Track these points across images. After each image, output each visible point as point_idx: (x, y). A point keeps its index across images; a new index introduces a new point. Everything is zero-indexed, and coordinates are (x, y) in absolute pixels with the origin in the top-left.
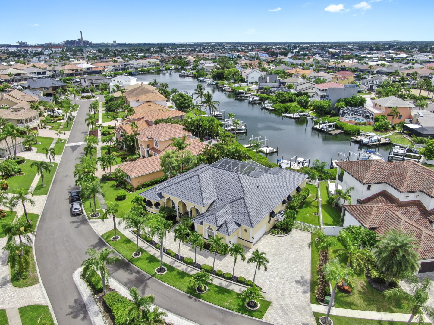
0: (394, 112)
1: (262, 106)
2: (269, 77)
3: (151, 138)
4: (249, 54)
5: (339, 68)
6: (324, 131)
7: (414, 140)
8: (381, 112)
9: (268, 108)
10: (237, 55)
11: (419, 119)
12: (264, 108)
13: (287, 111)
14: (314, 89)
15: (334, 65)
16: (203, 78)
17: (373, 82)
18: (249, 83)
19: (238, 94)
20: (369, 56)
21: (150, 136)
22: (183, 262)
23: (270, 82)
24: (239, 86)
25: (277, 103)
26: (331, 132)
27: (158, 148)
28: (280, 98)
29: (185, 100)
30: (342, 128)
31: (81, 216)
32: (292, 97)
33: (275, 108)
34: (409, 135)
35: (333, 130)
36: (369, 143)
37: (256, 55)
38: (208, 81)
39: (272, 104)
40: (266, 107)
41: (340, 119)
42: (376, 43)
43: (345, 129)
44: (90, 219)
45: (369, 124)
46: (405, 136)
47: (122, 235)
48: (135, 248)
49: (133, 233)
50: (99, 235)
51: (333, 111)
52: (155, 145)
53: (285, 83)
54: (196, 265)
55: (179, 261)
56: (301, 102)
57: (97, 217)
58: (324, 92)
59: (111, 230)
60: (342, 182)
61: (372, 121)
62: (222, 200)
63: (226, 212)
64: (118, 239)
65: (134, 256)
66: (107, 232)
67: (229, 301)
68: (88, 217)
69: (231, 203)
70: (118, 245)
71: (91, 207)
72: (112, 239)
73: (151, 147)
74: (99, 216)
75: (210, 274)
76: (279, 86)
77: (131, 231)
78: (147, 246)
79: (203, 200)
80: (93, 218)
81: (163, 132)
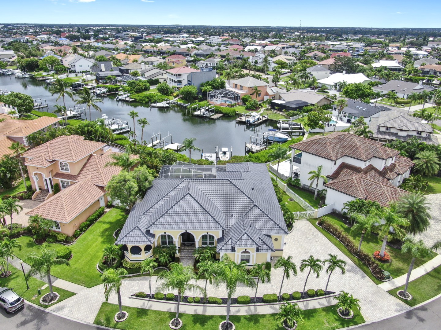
0: (256, 91)
1: (118, 98)
2: (104, 65)
3: (54, 161)
4: (40, 38)
5: (157, 51)
6: (206, 117)
7: (288, 115)
8: (245, 92)
9: (128, 99)
10: (26, 39)
11: (281, 95)
12: (120, 100)
13: (150, 100)
14: (164, 74)
15: (152, 49)
16: (6, 70)
17: (207, 64)
18: (78, 73)
19: (76, 87)
20: (171, 39)
21: (52, 159)
22: (238, 304)
23: (106, 70)
24: (66, 77)
25: (133, 93)
26: (212, 117)
27: (69, 172)
28: (134, 88)
29: (24, 101)
30: (220, 112)
31: (25, 310)
32: (146, 86)
33: (136, 99)
34: (280, 110)
35: (214, 115)
36: (255, 122)
37: (48, 39)
38: (18, 74)
39: (128, 95)
40: (124, 99)
41: (210, 103)
42: (164, 27)
43: (224, 111)
44: (46, 307)
45: (238, 104)
46: (276, 111)
47: (126, 308)
48: (163, 316)
49: (137, 298)
50: (89, 323)
51: (200, 96)
52: (62, 169)
53: (128, 70)
54: (255, 300)
55: (232, 305)
56: (162, 89)
57: (57, 299)
58: (180, 78)
59: (101, 309)
60: (300, 163)
61: (239, 101)
62: (232, 215)
63: (251, 226)
64: (126, 317)
65: (174, 327)
66: (98, 314)
67: (325, 322)
68: (41, 305)
69: (246, 214)
70: (135, 324)
71: (28, 288)
72: (118, 321)
73: (54, 173)
74: (58, 297)
75: (277, 303)
76: (120, 74)
77: (132, 297)
78: (175, 305)
79: (217, 222)
80: (50, 303)
81: (72, 149)
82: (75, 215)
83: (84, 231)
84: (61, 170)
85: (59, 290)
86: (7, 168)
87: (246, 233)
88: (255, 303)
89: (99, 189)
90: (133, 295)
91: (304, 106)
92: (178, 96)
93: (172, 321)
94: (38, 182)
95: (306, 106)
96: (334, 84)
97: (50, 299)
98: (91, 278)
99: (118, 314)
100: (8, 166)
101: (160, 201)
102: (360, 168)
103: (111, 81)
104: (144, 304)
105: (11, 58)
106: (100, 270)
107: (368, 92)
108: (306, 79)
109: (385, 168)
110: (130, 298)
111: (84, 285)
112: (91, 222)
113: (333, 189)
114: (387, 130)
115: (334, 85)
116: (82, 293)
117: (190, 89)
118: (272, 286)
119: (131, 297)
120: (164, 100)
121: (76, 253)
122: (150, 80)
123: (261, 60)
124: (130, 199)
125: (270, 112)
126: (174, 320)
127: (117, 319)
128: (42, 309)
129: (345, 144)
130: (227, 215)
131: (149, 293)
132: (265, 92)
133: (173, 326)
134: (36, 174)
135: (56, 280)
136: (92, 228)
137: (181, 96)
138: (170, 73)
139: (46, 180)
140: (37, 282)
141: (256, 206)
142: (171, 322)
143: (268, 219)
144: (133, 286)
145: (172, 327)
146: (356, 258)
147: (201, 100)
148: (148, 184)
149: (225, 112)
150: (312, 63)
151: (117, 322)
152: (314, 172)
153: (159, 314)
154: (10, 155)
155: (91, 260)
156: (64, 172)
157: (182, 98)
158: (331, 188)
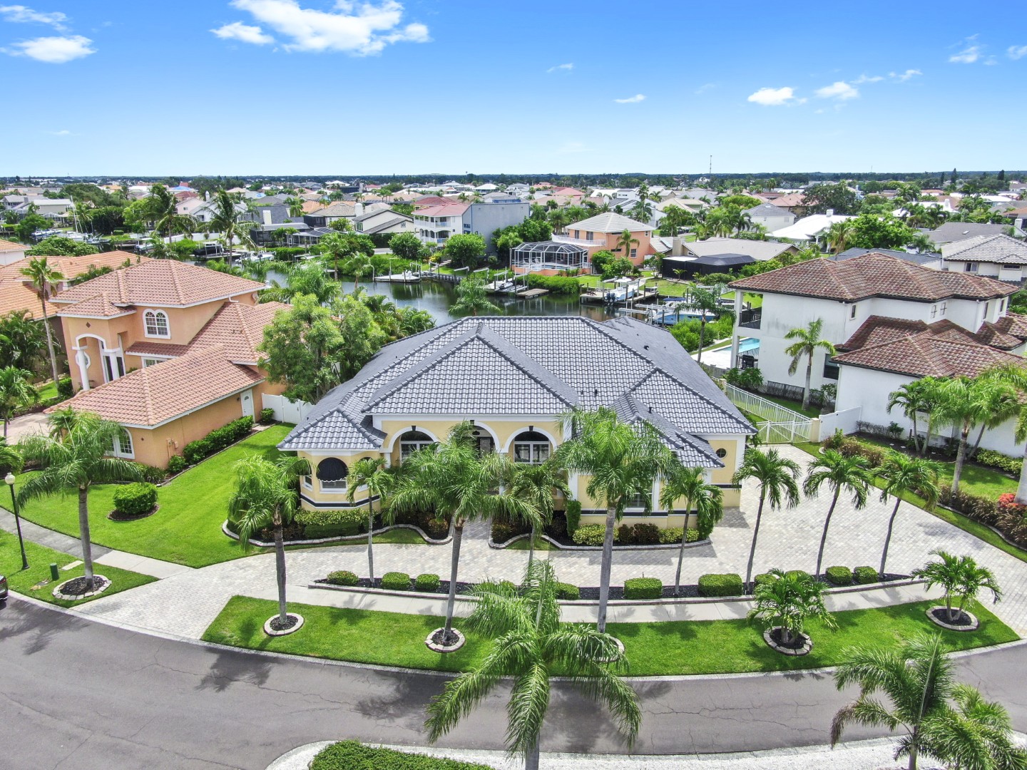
0: (625, 241)
2: (269, 211)
3: (132, 306)
6: (507, 293)
8: (600, 245)
11: (686, 248)
14: (407, 223)
19: (203, 253)
21: (126, 301)
22: (627, 598)
23: (274, 220)
26: (522, 293)
27: (168, 337)
30: (540, 286)
32: (365, 245)
34: (686, 276)
35: (526, 290)
43: (550, 284)
44: (68, 605)
45: (584, 273)
46: (675, 280)
47: (299, 607)
48: (407, 624)
49: (332, 586)
50: (189, 639)
51: (494, 257)
52: (151, 331)
53: (324, 218)
54: (677, 591)
55: (610, 602)
56: (404, 246)
57: (102, 589)
58: (444, 225)
59: (224, 610)
60: (759, 328)
61: (586, 266)
62: (596, 392)
63: (650, 412)
64: (298, 625)
65: (440, 647)
66: (217, 620)
67: (897, 637)
68: (55, 602)
69: (634, 390)
70: (323, 640)
71: (25, 566)
72: (274, 633)
73: (130, 343)
74: (106, 585)
75: (743, 597)
76: (307, 227)
77: (318, 584)
78: (440, 602)
79: (558, 397)
80: (81, 597)
81: (177, 281)
82: (175, 414)
83: (196, 462)
84: (147, 335)
85: (109, 570)
86: (15, 337)
87: (639, 419)
88: (676, 596)
89: (242, 372)
90: (320, 582)
91: (744, 264)
92: (439, 260)
93: (434, 633)
94: (88, 371)
95: (749, 264)
96: (808, 238)
97: (81, 587)
98: (203, 548)
99: (276, 619)
100: (16, 333)
101: (399, 363)
102: (921, 323)
103: (285, 240)
104: (351, 599)
105: (62, 213)
106: (230, 533)
107: (896, 234)
108: (739, 228)
109: (985, 326)
110: (311, 587)
111: (182, 562)
112: (215, 446)
113: (854, 365)
114: (968, 269)
115: (810, 241)
116: (174, 578)
117: (469, 240)
118: (721, 564)
119: (314, 584)
120: (406, 268)
121: (169, 502)
122: (374, 234)
123: (631, 206)
124: (320, 374)
125: (660, 283)
126: (441, 632)
127: (269, 630)
128: (59, 609)
129: (872, 273)
130: (582, 393)
131: (369, 577)
132: (647, 246)
133: (437, 643)
134: (83, 341)
135: (107, 552)
136: (215, 458)
137: (449, 261)
138: (422, 218)
139: (108, 359)
140: (52, 556)
141: (661, 372)
142: (430, 636)
143: (695, 399)
144: (322, 563)
145: (433, 646)
146: (948, 512)
147: (495, 266)
148: (369, 346)
149: (554, 284)
150: (752, 202)
151: (272, 636)
152: (802, 334)
153: (397, 621)
154: (27, 311)
155: (209, 514)
156: (156, 338)
157: (450, 266)
158: (849, 364)
